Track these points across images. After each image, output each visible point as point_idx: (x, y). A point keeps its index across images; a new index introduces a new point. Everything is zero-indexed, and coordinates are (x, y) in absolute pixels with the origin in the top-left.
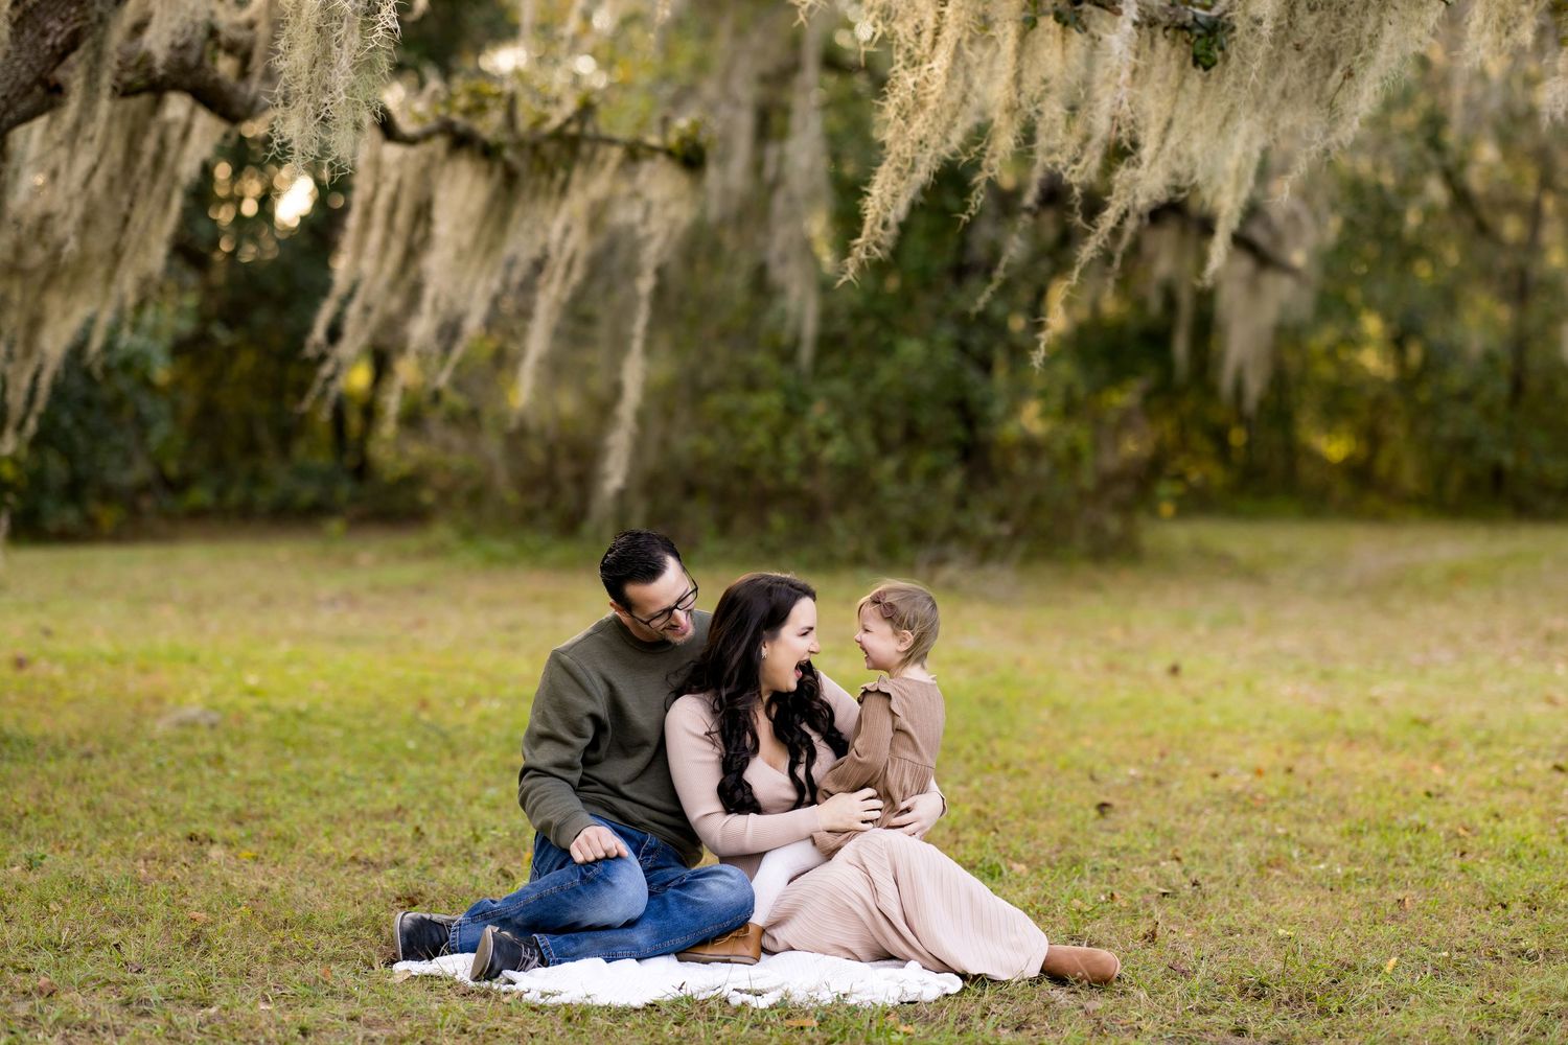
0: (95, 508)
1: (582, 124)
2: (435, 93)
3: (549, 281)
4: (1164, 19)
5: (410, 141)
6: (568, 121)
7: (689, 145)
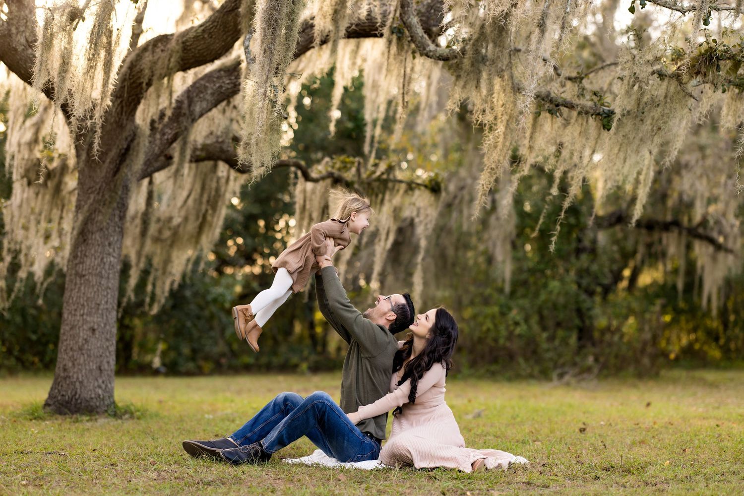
0: (201, 363)
1: (388, 174)
2: (327, 162)
3: (380, 240)
4: (592, 111)
5: (315, 181)
6: (383, 174)
7: (433, 183)
